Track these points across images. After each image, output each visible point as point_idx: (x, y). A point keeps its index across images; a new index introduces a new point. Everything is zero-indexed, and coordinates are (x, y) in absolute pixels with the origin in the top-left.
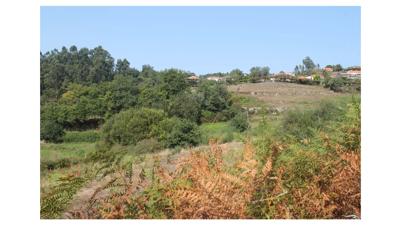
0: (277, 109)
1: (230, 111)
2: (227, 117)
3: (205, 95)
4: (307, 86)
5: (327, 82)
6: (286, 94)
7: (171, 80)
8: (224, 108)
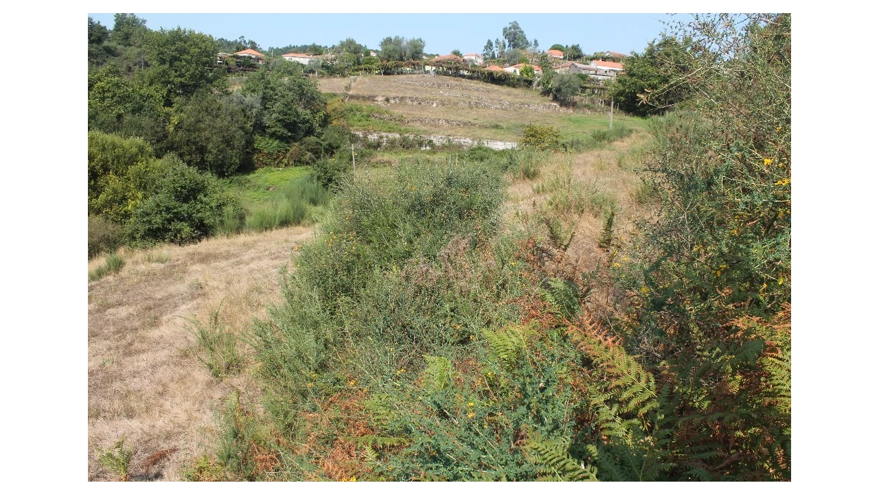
0: (432, 138)
1: (324, 140)
2: (315, 153)
3: (264, 98)
4: (504, 89)
5: (548, 82)
6: (456, 104)
7: (174, 59)
8: (310, 132)
